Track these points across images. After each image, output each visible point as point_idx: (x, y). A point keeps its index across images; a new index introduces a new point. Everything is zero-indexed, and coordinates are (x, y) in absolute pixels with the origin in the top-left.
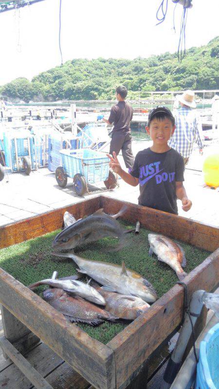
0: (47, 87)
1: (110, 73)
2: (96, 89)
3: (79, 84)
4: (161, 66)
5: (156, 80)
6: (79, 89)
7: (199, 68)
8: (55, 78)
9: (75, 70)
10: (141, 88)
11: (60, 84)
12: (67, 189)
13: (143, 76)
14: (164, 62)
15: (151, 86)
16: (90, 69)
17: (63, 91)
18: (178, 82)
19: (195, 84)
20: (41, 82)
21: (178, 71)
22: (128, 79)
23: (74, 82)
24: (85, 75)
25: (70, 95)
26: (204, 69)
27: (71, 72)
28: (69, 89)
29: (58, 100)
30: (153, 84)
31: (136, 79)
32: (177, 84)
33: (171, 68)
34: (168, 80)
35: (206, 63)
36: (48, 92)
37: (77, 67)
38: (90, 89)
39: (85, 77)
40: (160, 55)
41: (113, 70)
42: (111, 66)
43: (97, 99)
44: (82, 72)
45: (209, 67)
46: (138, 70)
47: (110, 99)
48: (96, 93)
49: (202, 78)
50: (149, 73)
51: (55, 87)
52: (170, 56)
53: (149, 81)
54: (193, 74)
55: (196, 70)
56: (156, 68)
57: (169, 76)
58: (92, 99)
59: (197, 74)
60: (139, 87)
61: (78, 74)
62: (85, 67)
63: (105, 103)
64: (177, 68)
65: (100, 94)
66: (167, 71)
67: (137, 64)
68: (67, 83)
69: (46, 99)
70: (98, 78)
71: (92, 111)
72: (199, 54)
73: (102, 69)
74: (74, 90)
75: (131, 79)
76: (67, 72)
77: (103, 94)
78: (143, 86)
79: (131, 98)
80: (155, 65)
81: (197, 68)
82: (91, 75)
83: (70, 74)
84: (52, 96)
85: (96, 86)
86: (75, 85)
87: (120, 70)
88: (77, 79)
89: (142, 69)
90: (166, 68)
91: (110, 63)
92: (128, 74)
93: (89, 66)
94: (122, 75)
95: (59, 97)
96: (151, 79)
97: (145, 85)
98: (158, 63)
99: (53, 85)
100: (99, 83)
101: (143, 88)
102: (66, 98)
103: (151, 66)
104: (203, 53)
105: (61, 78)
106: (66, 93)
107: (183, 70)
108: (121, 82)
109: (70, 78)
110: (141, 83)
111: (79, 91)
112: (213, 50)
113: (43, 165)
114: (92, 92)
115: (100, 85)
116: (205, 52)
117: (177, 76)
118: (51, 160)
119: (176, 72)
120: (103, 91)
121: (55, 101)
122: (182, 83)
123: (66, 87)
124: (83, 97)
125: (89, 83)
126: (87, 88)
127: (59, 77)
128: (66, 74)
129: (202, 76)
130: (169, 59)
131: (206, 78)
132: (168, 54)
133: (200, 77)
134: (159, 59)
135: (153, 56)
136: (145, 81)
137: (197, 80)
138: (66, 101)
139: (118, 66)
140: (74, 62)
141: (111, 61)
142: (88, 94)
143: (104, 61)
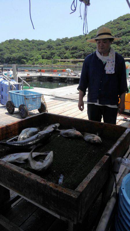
1: (33, 49)
2: (25, 58)
3: (14, 55)
4: (63, 46)
5: (61, 54)
9: (11, 46)
11: (2, 54)
12: (14, 115)
13: (53, 51)
14: (64, 43)
15: (58, 57)
16: (21, 46)
17: (4, 59)
18: (73, 55)
19: (83, 56)
21: (73, 49)
22: (44, 52)
23: (11, 53)
24: (18, 50)
25: (8, 62)
26: (87, 48)
27: (9, 48)
28: (8, 58)
30: (59, 56)
31: (49, 53)
32: (73, 56)
33: (69, 47)
34: (68, 53)
35: (89, 45)
37: (12, 45)
38: (21, 58)
39: (17, 51)
40: (62, 39)
41: (35, 47)
42: (34, 44)
43: (26, 64)
44: (15, 48)
45: (90, 47)
46: (49, 47)
47: (34, 64)
48: (25, 60)
49: (87, 53)
50: (57, 49)
52: (68, 40)
53: (56, 54)
54: (82, 50)
55: (83, 48)
56: (60, 47)
57: (68, 51)
58: (23, 64)
59: (83, 51)
60: (51, 57)
61: (13, 49)
62: (17, 45)
63: (31, 66)
64: (72, 46)
65: (27, 61)
66: (67, 48)
67: (48, 44)
68: (6, 54)
70: (26, 52)
71: (23, 71)
72: (84, 39)
73: (28, 46)
74: (11, 58)
75: (46, 53)
76: (6, 48)
77: (29, 61)
78: (54, 57)
79: (47, 63)
80: (60, 45)
81: (83, 47)
82: (21, 50)
83: (8, 49)
85: (25, 56)
86: (11, 55)
87: (39, 47)
88: (13, 52)
89: (52, 47)
90: (66, 47)
92: (44, 49)
93: (20, 44)
94: (40, 50)
95: (1, 62)
96: (58, 53)
97: (54, 56)
98: (61, 44)
100: (27, 55)
102: (6, 63)
103: (57, 46)
105: (3, 51)
106: (6, 60)
107: (76, 48)
108: (40, 54)
109: (8, 51)
110: (52, 55)
111: (14, 59)
112: (92, 37)
114: (23, 60)
115: (27, 56)
116: (87, 38)
117: (73, 51)
118: (2, 98)
119: (72, 49)
120: (30, 59)
122: (76, 56)
123: (6, 56)
124: (17, 62)
125: (21, 54)
126: (19, 57)
127: (1, 50)
128: (5, 49)
129: (87, 52)
130: (68, 42)
131: (89, 53)
132: (66, 38)
133: (85, 52)
134: (62, 42)
135: (58, 40)
136: (54, 54)
137: (84, 54)
138: (6, 65)
139: (38, 44)
140: (10, 41)
141: (33, 41)
142: (20, 61)
143: (29, 41)
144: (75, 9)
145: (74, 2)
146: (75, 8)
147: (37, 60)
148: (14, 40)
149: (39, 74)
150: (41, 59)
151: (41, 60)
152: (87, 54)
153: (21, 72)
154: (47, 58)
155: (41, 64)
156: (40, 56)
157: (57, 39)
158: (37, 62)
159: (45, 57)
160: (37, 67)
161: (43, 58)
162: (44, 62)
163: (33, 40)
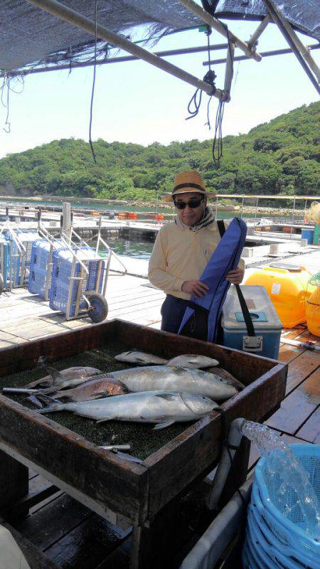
0: (21, 175)
1: (115, 163)
2: (94, 183)
3: (69, 175)
4: (187, 159)
6: (69, 182)
7: (238, 164)
8: (34, 163)
9: (65, 154)
10: (158, 185)
11: (40, 172)
13: (162, 170)
14: (189, 153)
16: (86, 154)
17: (44, 183)
18: (210, 180)
19: (233, 184)
20: (11, 167)
21: (210, 167)
22: (140, 172)
23: (63, 171)
24: (80, 163)
25: (55, 189)
26: (244, 166)
27: (58, 157)
28: (54, 181)
29: (36, 195)
31: (151, 173)
33: (200, 161)
35: (248, 159)
36: (22, 182)
37: (66, 151)
38: (85, 182)
39: (77, 166)
40: (183, 142)
41: (118, 159)
42: (116, 153)
43: (95, 197)
44: (73, 159)
45: (252, 164)
46: (153, 161)
47: (114, 198)
48: (93, 189)
49: (243, 177)
50: (170, 166)
51: (32, 176)
52: (197, 146)
53: (169, 177)
54: (231, 171)
55: (234, 166)
56: (180, 160)
58: (88, 196)
59: (234, 172)
60: (156, 184)
61: (68, 160)
62: (78, 152)
63: (106, 203)
64: (208, 162)
65: (99, 191)
66: (194, 165)
67: (153, 153)
68: (51, 171)
69: (18, 192)
70: (96, 168)
71: (89, 213)
72: (237, 145)
73: (103, 156)
74: (61, 182)
75: (146, 173)
76: (51, 157)
77: (104, 191)
78: (162, 184)
79: (145, 198)
80: (177, 156)
81: (235, 164)
82: (86, 163)
83: (56, 160)
84: (28, 188)
85: (94, 179)
86: (64, 175)
87: (129, 160)
88: (67, 167)
89: (159, 161)
90: (193, 162)
91: (115, 149)
92: (140, 165)
93: (85, 150)
94: (131, 167)
95: (38, 190)
97: (164, 181)
98: (182, 153)
99: (31, 174)
100: (99, 176)
101: (162, 186)
102: (49, 192)
103: (171, 158)
104: (243, 145)
105: (43, 164)
106: (49, 186)
107: (216, 166)
108: (130, 176)
109: (57, 166)
110: (159, 179)
111: (69, 184)
112: (257, 142)
113: (19, 284)
114: (89, 186)
115: (100, 178)
116: (246, 143)
117: (209, 172)
118: (33, 277)
119: (207, 168)
120: (105, 187)
121: (33, 196)
122: (215, 183)
123: (49, 178)
124: (75, 192)
125: (85, 174)
126: (82, 181)
127: (40, 163)
128: (50, 160)
129: (243, 175)
130: (197, 149)
131: (248, 178)
132: (195, 142)
133: (239, 176)
134: (183, 149)
135: (175, 144)
136: (164, 177)
137: (235, 179)
138: (50, 197)
139: (126, 154)
140: (63, 143)
141: (116, 146)
142: (82, 189)
143: (106, 145)
144: (197, 111)
145: (195, 96)
146: (197, 108)
147: (121, 189)
148: (71, 141)
149: (123, 224)
150: (133, 187)
151: (132, 191)
152: (243, 180)
153: (82, 216)
154: (145, 187)
155: (131, 198)
156: (130, 181)
157: (173, 142)
158: (123, 194)
159: (142, 183)
160: (121, 204)
161: (136, 186)
162: (138, 195)
163: (114, 143)
